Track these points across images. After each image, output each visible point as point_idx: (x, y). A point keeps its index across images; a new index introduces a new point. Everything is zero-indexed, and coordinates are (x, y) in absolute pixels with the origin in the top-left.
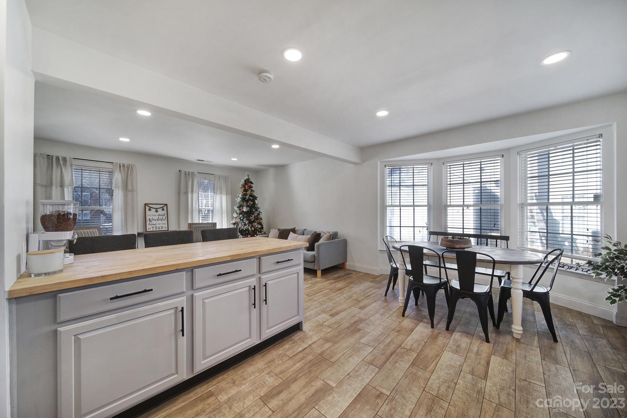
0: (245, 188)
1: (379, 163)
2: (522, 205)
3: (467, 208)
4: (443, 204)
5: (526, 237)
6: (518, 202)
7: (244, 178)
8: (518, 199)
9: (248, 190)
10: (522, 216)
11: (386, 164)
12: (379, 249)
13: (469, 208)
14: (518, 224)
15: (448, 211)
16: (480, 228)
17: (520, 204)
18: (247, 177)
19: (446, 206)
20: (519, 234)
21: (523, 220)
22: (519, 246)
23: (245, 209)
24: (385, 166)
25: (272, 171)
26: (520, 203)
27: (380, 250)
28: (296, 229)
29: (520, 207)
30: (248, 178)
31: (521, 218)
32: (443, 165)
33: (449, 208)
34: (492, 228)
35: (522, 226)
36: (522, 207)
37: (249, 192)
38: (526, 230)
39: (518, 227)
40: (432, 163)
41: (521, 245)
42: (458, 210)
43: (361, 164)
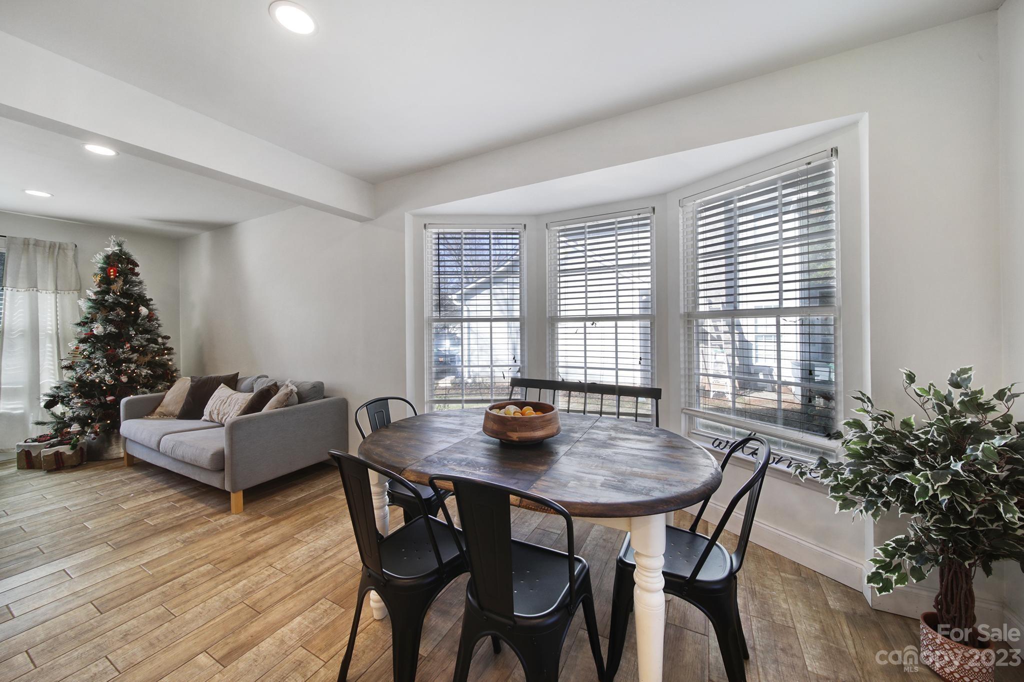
0: (108, 275)
2: (688, 317)
3: (593, 324)
4: (547, 316)
5: (697, 386)
6: (682, 311)
7: (104, 251)
8: (681, 304)
9: (116, 281)
10: (688, 341)
11: (427, 223)
13: (597, 323)
14: (682, 359)
15: (560, 331)
16: (615, 367)
17: (684, 315)
18: (117, 248)
19: (555, 320)
20: (683, 379)
21: (690, 349)
22: (683, 406)
23: (98, 329)
24: (425, 225)
25: (205, 239)
26: (684, 312)
28: (239, 377)
29: (684, 322)
30: (121, 250)
31: (686, 345)
32: (547, 231)
33: (561, 325)
35: (690, 362)
36: (689, 322)
37: (117, 286)
38: (696, 371)
39: (682, 366)
40: (525, 226)
41: (687, 405)
42: (576, 329)
43: (372, 220)
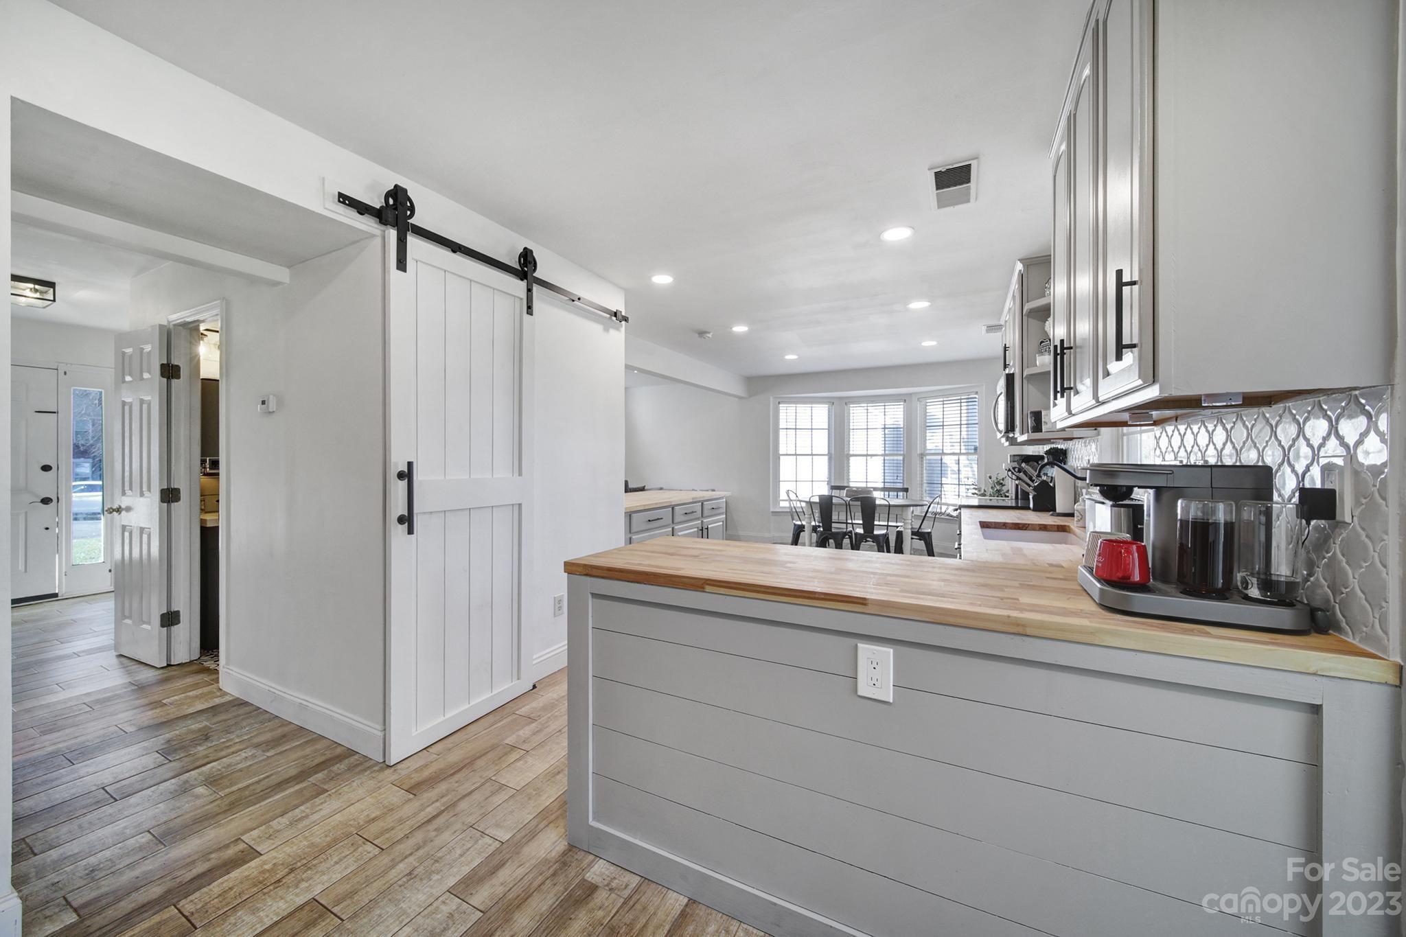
1: (772, 399)
2: (921, 455)
3: (871, 457)
4: (845, 453)
6: (918, 453)
8: (918, 449)
10: (921, 467)
11: (780, 401)
12: (772, 510)
13: (874, 458)
14: (918, 476)
15: (851, 461)
19: (849, 456)
21: (922, 471)
27: (772, 512)
32: (845, 407)
33: (851, 458)
34: (895, 481)
35: (922, 477)
36: (922, 458)
39: (918, 479)
40: (833, 403)
42: (861, 461)
43: (748, 399)
